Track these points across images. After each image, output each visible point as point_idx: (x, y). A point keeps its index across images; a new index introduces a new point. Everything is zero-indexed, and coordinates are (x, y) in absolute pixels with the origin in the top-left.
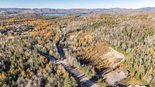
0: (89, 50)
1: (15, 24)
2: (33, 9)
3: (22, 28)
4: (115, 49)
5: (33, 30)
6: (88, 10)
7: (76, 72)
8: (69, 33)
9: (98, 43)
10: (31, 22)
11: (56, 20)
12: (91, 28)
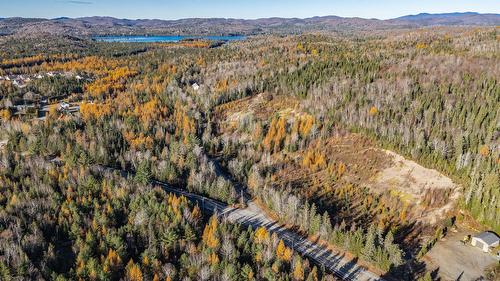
0: (312, 161)
1: (8, 74)
2: (57, 21)
3: (41, 88)
4: (409, 156)
5: (85, 95)
6: (244, 22)
7: (317, 251)
8: (220, 103)
9: (337, 135)
10: (64, 66)
11: (150, 56)
12: (295, 84)
